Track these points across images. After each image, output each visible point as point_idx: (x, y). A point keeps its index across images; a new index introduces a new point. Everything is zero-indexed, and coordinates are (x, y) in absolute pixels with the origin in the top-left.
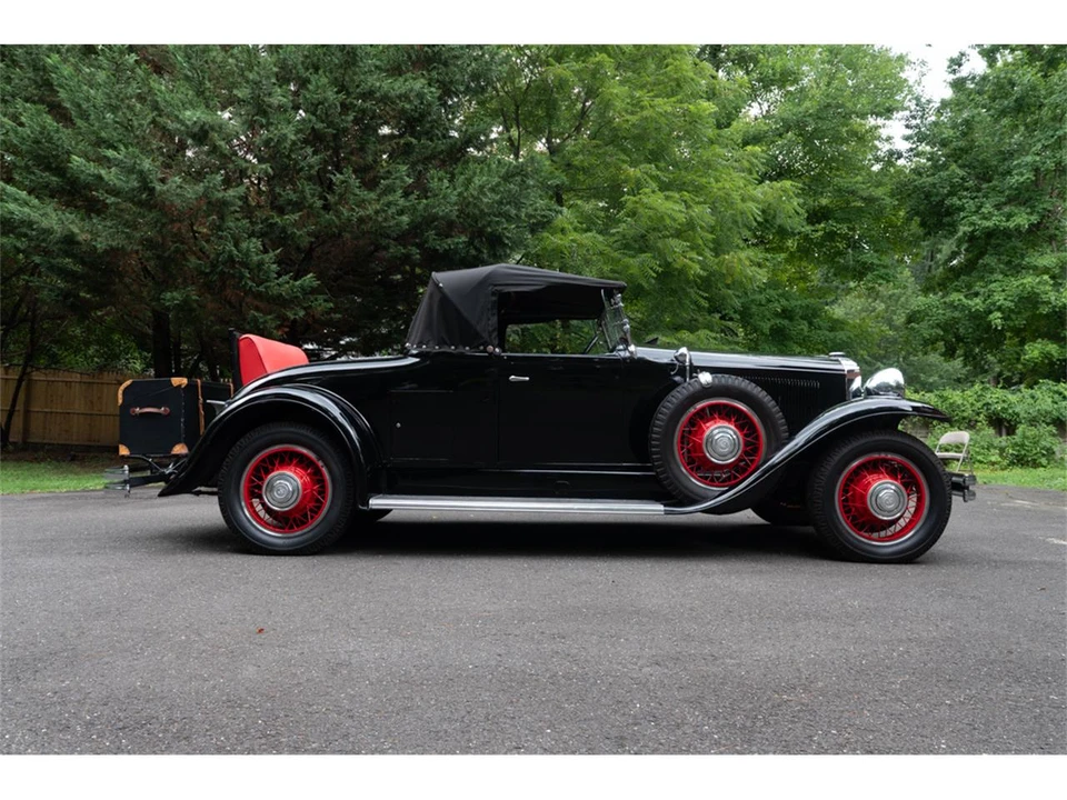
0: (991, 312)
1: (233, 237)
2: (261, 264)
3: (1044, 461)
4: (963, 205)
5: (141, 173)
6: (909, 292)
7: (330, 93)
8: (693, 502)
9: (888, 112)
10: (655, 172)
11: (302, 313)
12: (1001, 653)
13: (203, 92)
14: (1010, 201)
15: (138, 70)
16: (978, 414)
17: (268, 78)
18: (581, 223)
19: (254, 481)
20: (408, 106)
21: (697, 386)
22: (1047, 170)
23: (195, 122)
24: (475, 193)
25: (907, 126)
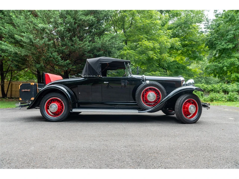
0: (224, 67)
1: (51, 52)
2: (57, 58)
3: (235, 100)
4: (218, 43)
5: (30, 38)
6: (207, 62)
7: (71, 20)
8: (145, 110)
9: (200, 22)
10: (146, 36)
11: (67, 69)
12: (206, 144)
13: (44, 20)
14: (229, 42)
15: (30, 16)
16: (220, 90)
17: (57, 17)
18: (130, 48)
19: (48, 105)
20: (90, 23)
21: (146, 84)
22: (236, 34)
23: (41, 27)
24: (105, 42)
25: (205, 26)
